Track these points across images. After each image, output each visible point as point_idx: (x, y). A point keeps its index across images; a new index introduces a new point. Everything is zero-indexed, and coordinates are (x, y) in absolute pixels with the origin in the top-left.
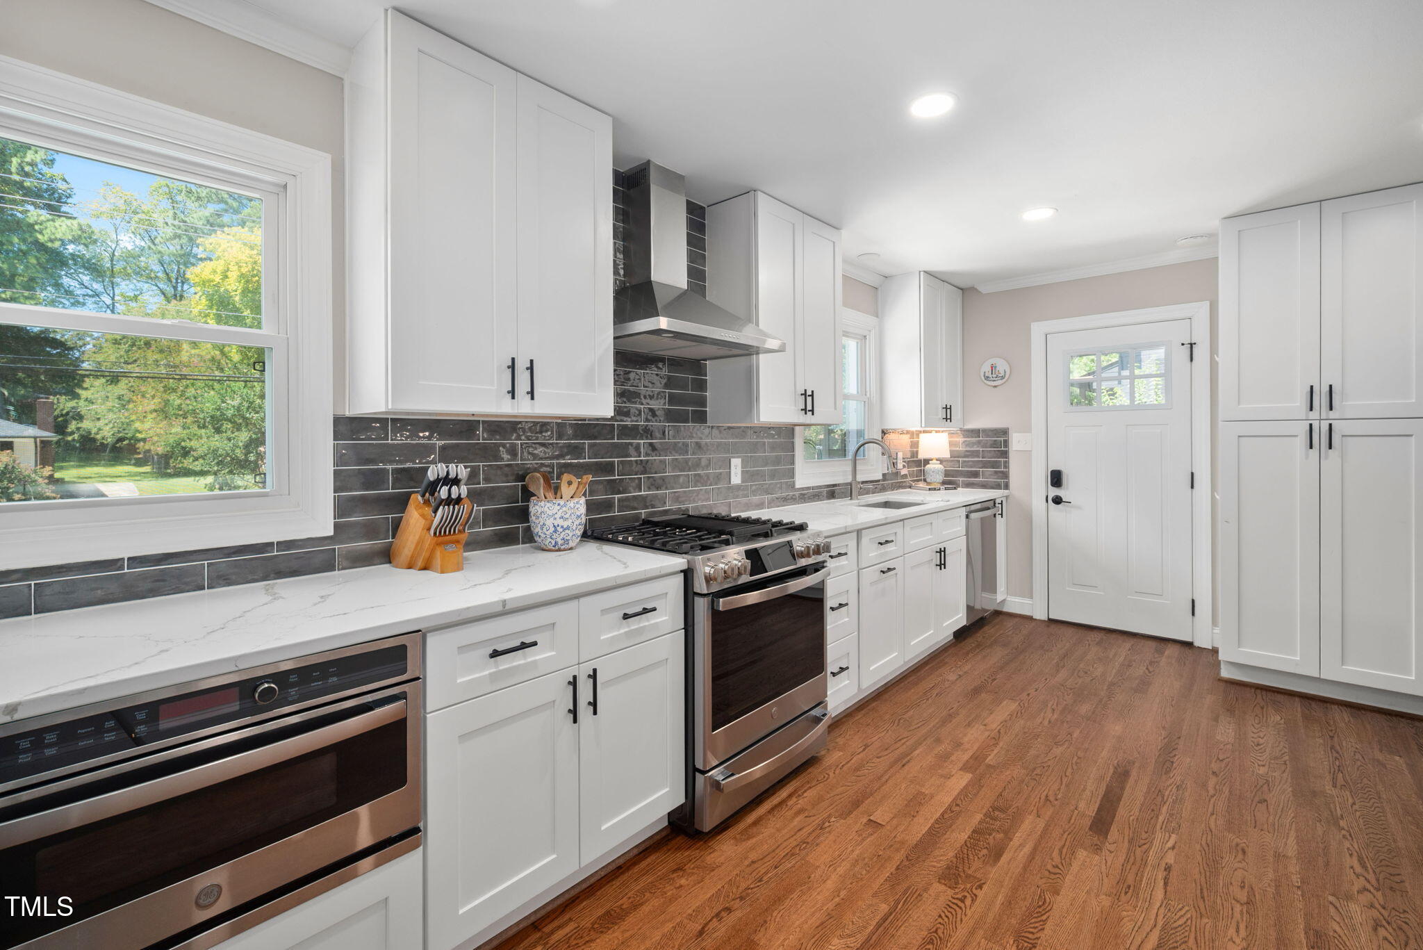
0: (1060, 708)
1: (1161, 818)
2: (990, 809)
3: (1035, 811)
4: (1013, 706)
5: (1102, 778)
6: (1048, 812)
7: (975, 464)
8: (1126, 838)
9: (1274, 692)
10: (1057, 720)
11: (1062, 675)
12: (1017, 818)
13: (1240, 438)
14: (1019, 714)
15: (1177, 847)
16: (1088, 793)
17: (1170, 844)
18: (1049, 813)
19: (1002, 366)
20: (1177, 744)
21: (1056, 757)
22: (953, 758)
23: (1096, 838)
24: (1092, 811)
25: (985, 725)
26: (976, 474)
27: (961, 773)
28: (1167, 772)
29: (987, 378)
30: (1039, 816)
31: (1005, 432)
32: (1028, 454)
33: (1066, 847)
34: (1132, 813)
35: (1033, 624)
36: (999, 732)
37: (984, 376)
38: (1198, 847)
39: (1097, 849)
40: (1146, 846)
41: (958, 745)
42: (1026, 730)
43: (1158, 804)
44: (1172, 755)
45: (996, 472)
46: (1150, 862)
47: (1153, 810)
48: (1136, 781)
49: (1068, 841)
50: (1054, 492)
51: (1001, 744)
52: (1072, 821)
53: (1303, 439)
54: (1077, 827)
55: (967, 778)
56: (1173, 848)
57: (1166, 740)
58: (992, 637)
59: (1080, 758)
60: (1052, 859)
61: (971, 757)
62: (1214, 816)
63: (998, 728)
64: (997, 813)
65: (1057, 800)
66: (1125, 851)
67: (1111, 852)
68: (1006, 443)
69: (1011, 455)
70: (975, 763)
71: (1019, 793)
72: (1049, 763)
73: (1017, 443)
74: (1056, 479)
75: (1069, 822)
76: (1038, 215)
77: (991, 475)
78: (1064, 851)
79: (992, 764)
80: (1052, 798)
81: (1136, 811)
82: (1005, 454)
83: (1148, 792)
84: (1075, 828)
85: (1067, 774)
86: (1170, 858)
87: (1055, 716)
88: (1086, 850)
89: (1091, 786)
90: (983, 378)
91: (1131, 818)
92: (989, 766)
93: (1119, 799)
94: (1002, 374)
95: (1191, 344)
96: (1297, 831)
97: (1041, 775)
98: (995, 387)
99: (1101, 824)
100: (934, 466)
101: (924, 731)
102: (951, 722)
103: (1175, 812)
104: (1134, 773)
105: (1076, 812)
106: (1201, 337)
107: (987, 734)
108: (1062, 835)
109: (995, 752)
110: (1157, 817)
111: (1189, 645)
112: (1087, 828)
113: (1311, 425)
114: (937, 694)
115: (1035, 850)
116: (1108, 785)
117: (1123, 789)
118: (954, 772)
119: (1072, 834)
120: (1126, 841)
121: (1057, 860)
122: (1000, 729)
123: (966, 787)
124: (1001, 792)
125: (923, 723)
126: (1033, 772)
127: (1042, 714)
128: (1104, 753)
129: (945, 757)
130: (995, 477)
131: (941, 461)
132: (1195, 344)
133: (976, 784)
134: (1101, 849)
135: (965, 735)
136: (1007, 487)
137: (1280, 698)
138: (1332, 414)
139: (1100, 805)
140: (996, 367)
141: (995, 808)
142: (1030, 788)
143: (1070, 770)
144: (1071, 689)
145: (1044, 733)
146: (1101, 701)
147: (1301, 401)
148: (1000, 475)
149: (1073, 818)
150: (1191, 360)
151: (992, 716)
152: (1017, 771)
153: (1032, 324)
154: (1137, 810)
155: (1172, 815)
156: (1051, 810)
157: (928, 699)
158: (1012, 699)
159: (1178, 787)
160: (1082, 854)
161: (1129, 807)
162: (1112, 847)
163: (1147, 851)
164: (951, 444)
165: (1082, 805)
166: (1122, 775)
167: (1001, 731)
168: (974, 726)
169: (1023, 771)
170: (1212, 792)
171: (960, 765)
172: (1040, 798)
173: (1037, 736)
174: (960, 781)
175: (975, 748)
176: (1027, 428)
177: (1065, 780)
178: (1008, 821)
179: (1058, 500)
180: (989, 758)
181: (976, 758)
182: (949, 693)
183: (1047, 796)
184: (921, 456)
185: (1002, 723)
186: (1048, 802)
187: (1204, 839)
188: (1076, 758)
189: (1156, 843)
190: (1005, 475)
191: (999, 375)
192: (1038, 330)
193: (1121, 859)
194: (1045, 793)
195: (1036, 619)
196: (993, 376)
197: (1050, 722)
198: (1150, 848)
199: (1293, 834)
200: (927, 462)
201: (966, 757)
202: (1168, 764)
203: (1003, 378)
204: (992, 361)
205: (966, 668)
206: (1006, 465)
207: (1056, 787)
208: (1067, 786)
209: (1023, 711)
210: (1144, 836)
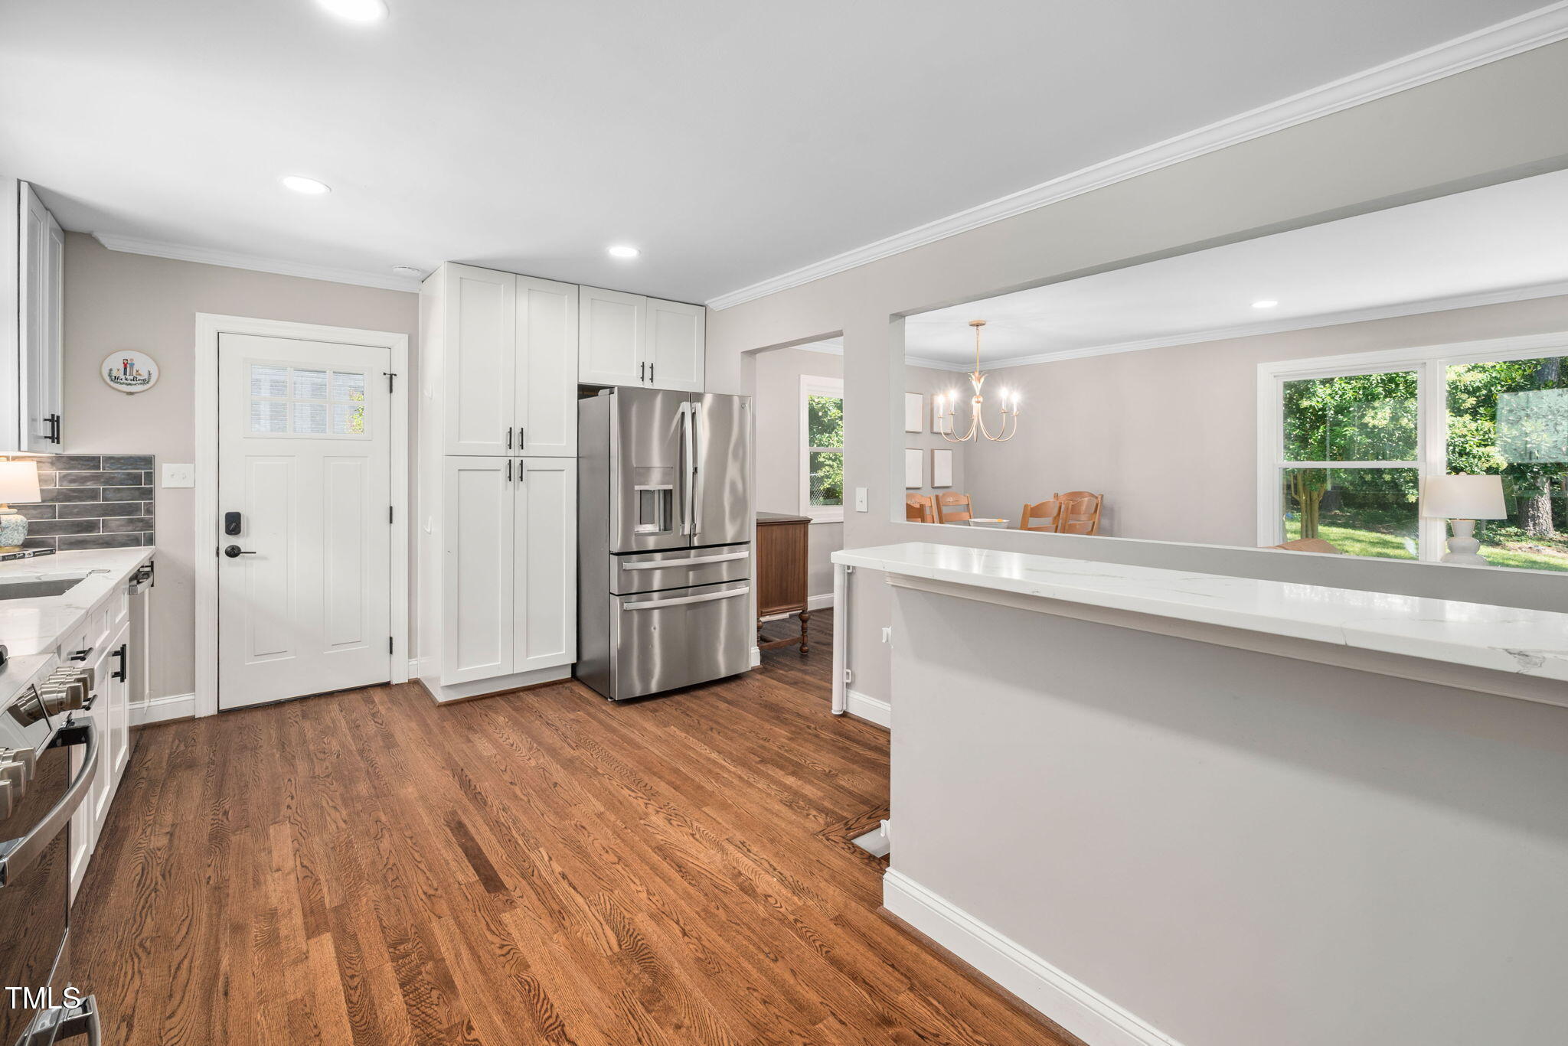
0: (339, 801)
1: (520, 842)
2: (391, 950)
3: (432, 915)
4: (287, 830)
5: (448, 841)
6: (443, 906)
7: (86, 510)
8: (518, 876)
9: (481, 699)
10: (349, 815)
11: (302, 767)
12: (422, 933)
13: (461, 472)
14: (304, 833)
15: (552, 856)
16: (453, 864)
17: (546, 858)
18: (445, 907)
19: (143, 365)
20: (466, 776)
21: (390, 851)
22: (283, 932)
23: (501, 895)
24: (473, 877)
25: (278, 870)
26: (90, 527)
27: (313, 941)
28: (485, 803)
29: (116, 379)
30: (440, 917)
31: (148, 461)
32: (187, 494)
33: (490, 923)
34: (500, 855)
35: (203, 726)
36: (303, 866)
37: (110, 375)
38: (561, 846)
39: (511, 904)
40: (536, 872)
41: (272, 915)
42: (331, 845)
43: (506, 832)
44: (473, 787)
45: (131, 521)
46: (550, 882)
47: (510, 841)
48: (474, 826)
49: (485, 916)
50: (228, 541)
51: (322, 877)
52: (469, 897)
53: (503, 475)
54: (478, 898)
55: (327, 942)
56: (550, 859)
57: (456, 777)
58: (161, 762)
59: (412, 837)
60: (493, 943)
61: (305, 916)
62: (545, 816)
63: (298, 863)
64: (401, 947)
65: (437, 890)
66: (528, 888)
67: (522, 897)
68: (150, 477)
69: (159, 495)
70: (316, 921)
71: (398, 910)
72: (391, 861)
73: (167, 476)
74: (233, 523)
75: (468, 900)
76: (305, 186)
77: (122, 526)
78: (493, 928)
79: (336, 904)
80: (431, 892)
81: (501, 851)
82: (149, 494)
83: (491, 830)
84: (477, 901)
85: (418, 860)
86: (558, 869)
87: (344, 813)
88: (506, 912)
89: (448, 855)
90: (108, 379)
91: (504, 857)
92: (336, 909)
93: (480, 849)
94: (146, 377)
95: (391, 375)
96: (589, 792)
97: (397, 878)
98: (131, 393)
99: (491, 881)
100: (11, 517)
101: (201, 931)
102: (228, 895)
103: (522, 831)
104: (466, 821)
105: (463, 887)
106: (401, 369)
107: (292, 877)
108: (476, 915)
109: (325, 890)
110: (519, 844)
111: (386, 685)
112: (487, 893)
113: (510, 461)
114: (163, 876)
115: (471, 948)
116: (459, 845)
117: (473, 839)
118: (304, 949)
119: (481, 907)
120: (521, 879)
121: (497, 940)
122: (301, 863)
123: (337, 949)
124: (381, 925)
125: (187, 923)
126: (387, 880)
127: (328, 818)
128: (426, 820)
129: (272, 940)
130: (130, 528)
131: (22, 508)
132: (395, 375)
133: (345, 938)
134: (513, 901)
135: (267, 897)
136: (150, 541)
137: (489, 702)
138: (523, 453)
139: (473, 866)
140: (132, 365)
141: (394, 945)
142: (403, 898)
143: (416, 855)
144: (328, 776)
145: (353, 837)
146: (368, 772)
147: (502, 441)
148: (141, 524)
149: (467, 894)
150: (391, 391)
151: (275, 854)
152: (370, 894)
153: (195, 313)
154: (501, 849)
155: (523, 835)
156: (443, 901)
157: (156, 890)
158: (275, 823)
159: (503, 810)
160: (506, 917)
161: (493, 851)
162: (518, 893)
163: (540, 876)
164: (42, 479)
165: (461, 877)
166: (459, 828)
167: (305, 863)
168: (265, 881)
169: (378, 887)
170: (526, 799)
171: (302, 933)
172: (422, 900)
173: (349, 844)
174: (324, 949)
175: (297, 903)
176: (188, 457)
177: (422, 866)
178: (420, 945)
179: (234, 552)
180: (327, 901)
181: (312, 912)
182: (179, 863)
183: (425, 893)
185: (295, 855)
186: (432, 897)
187: (558, 837)
188: (408, 840)
189: (538, 864)
190: (149, 525)
191: (139, 378)
192: (206, 325)
193: (534, 897)
194: (420, 891)
195: (200, 719)
196: (128, 377)
197: (345, 821)
198: (539, 871)
199: (590, 796)
201: (298, 919)
202: (479, 797)
203: (145, 382)
204: (123, 354)
205: (168, 818)
206: (150, 510)
207: (422, 878)
208: (430, 870)
209: (304, 828)
210: (526, 865)
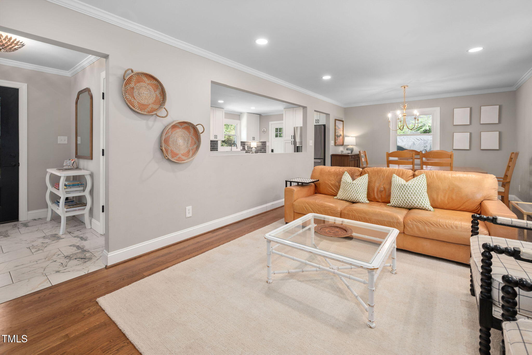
7: (261, 148)
19: (265, 130)
26: (261, 150)
31: (265, 142)
32: (268, 146)
69: (267, 146)
73: (267, 144)
74: (272, 151)
82: (266, 146)
90: (262, 132)
98: (264, 134)
100: (254, 149)
131: (255, 148)
136: (266, 153)
153: (270, 122)
164: (257, 144)
176: (269, 141)
184: (251, 147)
190: (265, 150)
192: (270, 123)
196: (264, 132)
200: (252, 148)
204: (264, 129)
206: (266, 148)
